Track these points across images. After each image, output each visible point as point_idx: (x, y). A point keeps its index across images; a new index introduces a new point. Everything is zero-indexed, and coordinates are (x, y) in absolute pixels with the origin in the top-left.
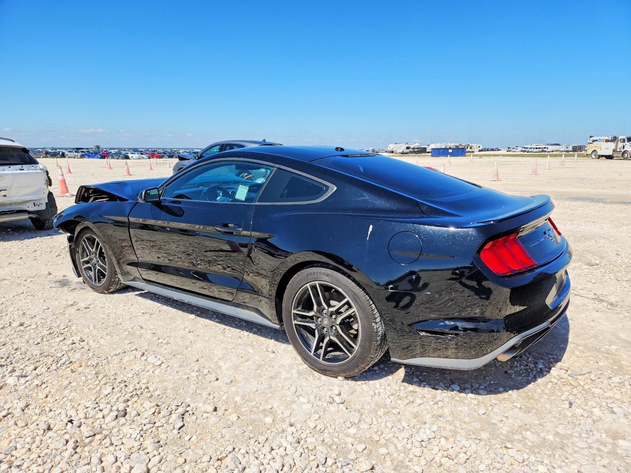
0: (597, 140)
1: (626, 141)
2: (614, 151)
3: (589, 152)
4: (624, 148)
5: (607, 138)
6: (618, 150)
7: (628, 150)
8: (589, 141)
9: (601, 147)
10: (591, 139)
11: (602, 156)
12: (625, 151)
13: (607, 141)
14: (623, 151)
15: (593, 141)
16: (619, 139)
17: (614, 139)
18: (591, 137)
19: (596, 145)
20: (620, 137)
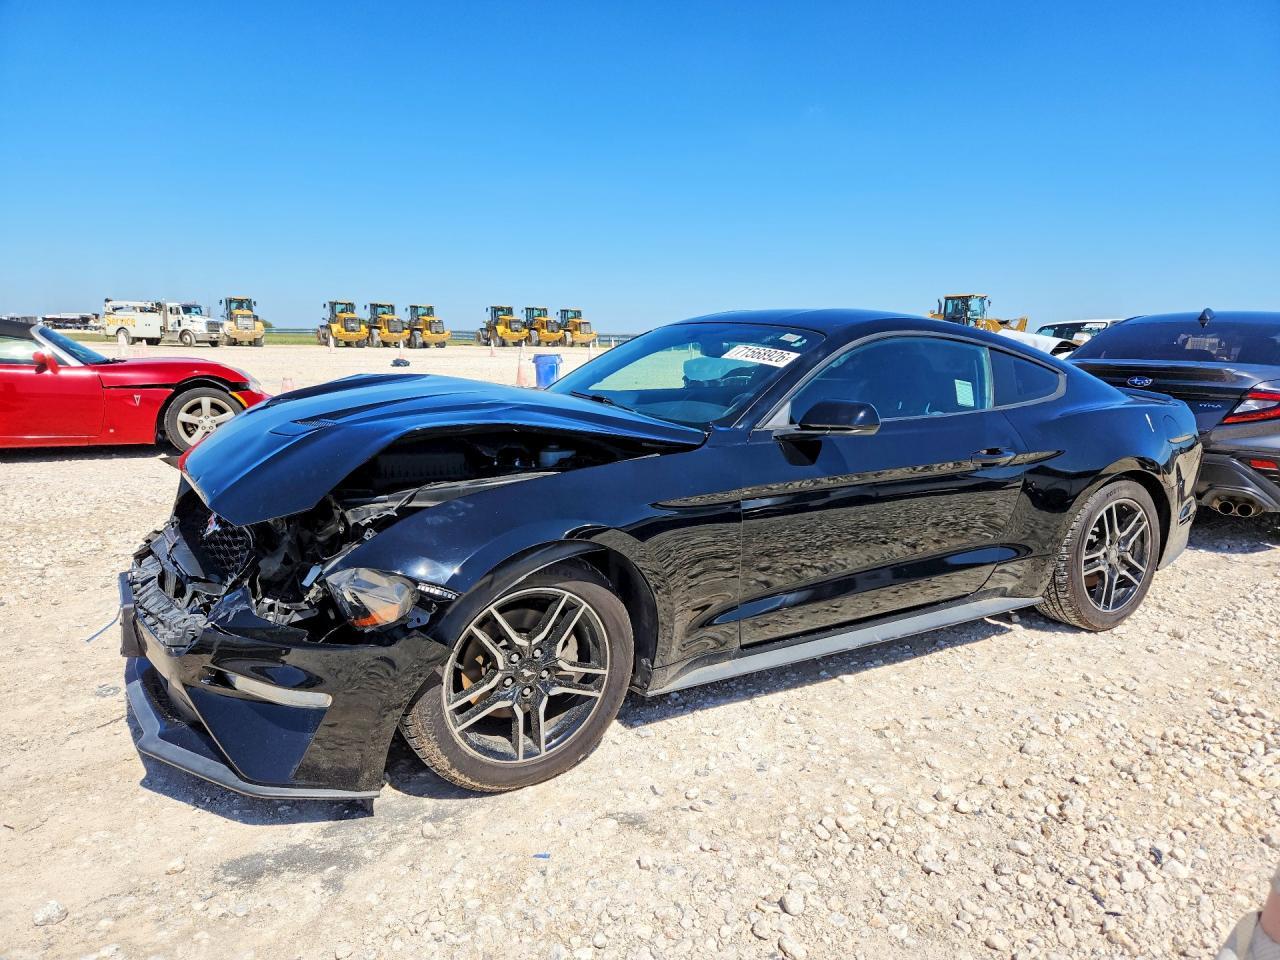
0: (121, 308)
1: (181, 312)
2: (163, 329)
3: (111, 331)
4: (179, 325)
5: (144, 305)
6: (170, 328)
7: (190, 328)
8: (105, 309)
9: (133, 321)
10: (109, 304)
11: (140, 339)
12: (183, 331)
13: (143, 310)
14: (180, 329)
15: (115, 309)
16: (168, 308)
17: (158, 307)
18: (107, 300)
19: (121, 318)
20: (169, 305)
